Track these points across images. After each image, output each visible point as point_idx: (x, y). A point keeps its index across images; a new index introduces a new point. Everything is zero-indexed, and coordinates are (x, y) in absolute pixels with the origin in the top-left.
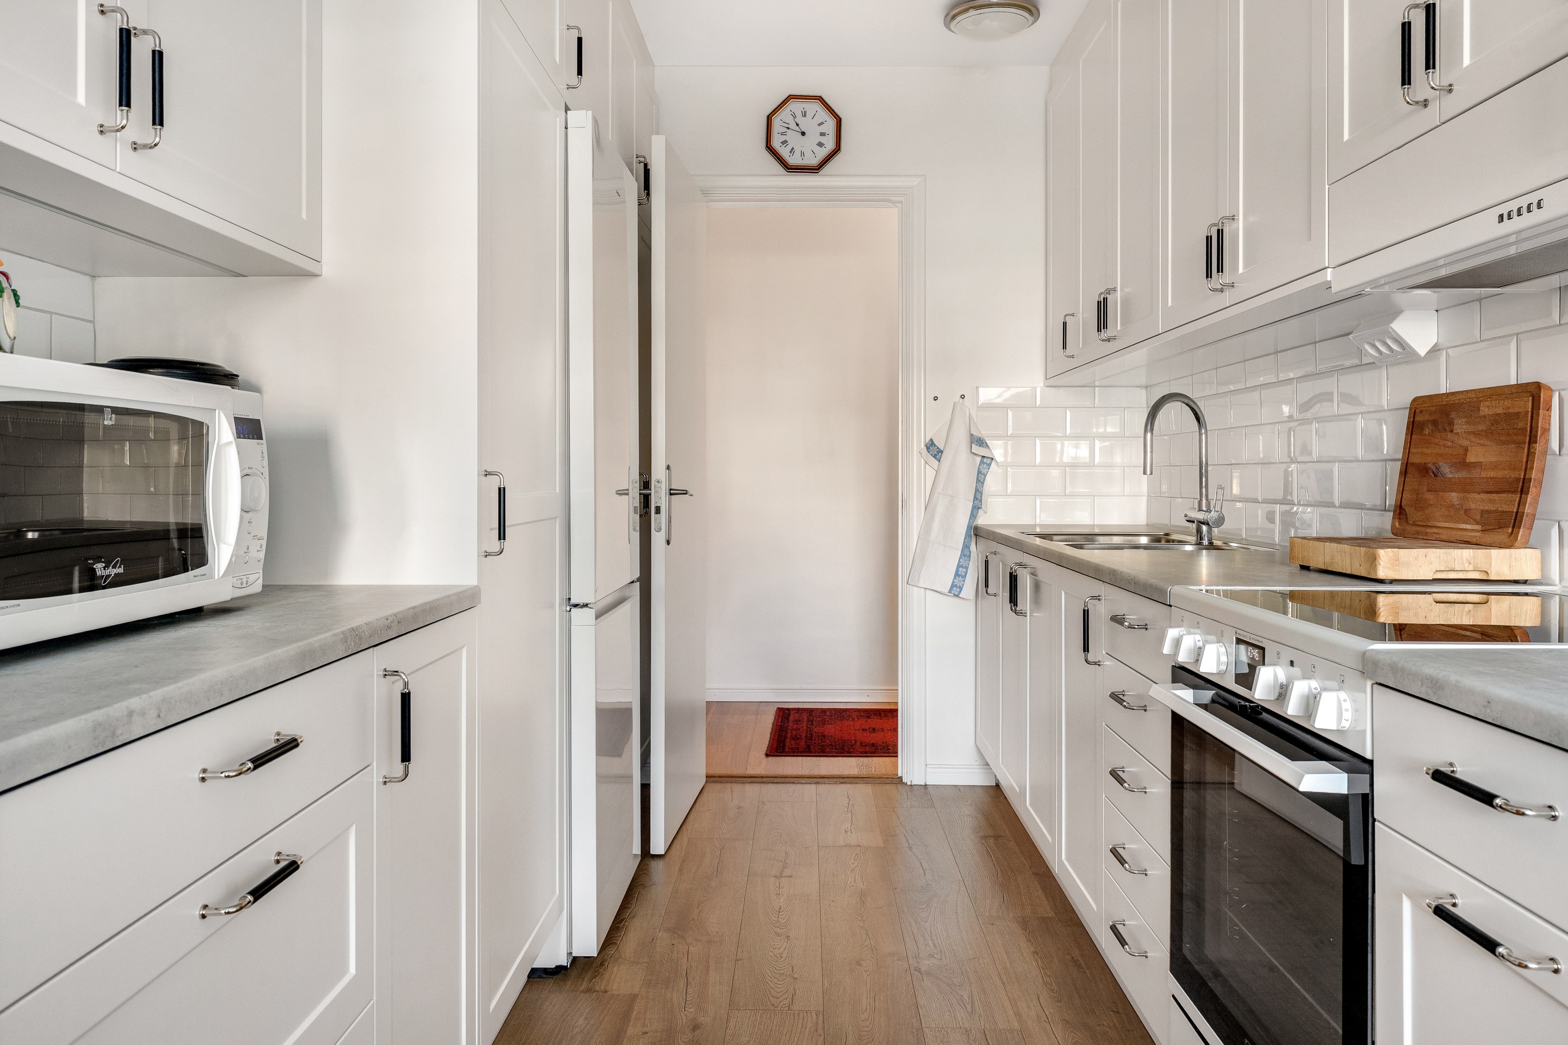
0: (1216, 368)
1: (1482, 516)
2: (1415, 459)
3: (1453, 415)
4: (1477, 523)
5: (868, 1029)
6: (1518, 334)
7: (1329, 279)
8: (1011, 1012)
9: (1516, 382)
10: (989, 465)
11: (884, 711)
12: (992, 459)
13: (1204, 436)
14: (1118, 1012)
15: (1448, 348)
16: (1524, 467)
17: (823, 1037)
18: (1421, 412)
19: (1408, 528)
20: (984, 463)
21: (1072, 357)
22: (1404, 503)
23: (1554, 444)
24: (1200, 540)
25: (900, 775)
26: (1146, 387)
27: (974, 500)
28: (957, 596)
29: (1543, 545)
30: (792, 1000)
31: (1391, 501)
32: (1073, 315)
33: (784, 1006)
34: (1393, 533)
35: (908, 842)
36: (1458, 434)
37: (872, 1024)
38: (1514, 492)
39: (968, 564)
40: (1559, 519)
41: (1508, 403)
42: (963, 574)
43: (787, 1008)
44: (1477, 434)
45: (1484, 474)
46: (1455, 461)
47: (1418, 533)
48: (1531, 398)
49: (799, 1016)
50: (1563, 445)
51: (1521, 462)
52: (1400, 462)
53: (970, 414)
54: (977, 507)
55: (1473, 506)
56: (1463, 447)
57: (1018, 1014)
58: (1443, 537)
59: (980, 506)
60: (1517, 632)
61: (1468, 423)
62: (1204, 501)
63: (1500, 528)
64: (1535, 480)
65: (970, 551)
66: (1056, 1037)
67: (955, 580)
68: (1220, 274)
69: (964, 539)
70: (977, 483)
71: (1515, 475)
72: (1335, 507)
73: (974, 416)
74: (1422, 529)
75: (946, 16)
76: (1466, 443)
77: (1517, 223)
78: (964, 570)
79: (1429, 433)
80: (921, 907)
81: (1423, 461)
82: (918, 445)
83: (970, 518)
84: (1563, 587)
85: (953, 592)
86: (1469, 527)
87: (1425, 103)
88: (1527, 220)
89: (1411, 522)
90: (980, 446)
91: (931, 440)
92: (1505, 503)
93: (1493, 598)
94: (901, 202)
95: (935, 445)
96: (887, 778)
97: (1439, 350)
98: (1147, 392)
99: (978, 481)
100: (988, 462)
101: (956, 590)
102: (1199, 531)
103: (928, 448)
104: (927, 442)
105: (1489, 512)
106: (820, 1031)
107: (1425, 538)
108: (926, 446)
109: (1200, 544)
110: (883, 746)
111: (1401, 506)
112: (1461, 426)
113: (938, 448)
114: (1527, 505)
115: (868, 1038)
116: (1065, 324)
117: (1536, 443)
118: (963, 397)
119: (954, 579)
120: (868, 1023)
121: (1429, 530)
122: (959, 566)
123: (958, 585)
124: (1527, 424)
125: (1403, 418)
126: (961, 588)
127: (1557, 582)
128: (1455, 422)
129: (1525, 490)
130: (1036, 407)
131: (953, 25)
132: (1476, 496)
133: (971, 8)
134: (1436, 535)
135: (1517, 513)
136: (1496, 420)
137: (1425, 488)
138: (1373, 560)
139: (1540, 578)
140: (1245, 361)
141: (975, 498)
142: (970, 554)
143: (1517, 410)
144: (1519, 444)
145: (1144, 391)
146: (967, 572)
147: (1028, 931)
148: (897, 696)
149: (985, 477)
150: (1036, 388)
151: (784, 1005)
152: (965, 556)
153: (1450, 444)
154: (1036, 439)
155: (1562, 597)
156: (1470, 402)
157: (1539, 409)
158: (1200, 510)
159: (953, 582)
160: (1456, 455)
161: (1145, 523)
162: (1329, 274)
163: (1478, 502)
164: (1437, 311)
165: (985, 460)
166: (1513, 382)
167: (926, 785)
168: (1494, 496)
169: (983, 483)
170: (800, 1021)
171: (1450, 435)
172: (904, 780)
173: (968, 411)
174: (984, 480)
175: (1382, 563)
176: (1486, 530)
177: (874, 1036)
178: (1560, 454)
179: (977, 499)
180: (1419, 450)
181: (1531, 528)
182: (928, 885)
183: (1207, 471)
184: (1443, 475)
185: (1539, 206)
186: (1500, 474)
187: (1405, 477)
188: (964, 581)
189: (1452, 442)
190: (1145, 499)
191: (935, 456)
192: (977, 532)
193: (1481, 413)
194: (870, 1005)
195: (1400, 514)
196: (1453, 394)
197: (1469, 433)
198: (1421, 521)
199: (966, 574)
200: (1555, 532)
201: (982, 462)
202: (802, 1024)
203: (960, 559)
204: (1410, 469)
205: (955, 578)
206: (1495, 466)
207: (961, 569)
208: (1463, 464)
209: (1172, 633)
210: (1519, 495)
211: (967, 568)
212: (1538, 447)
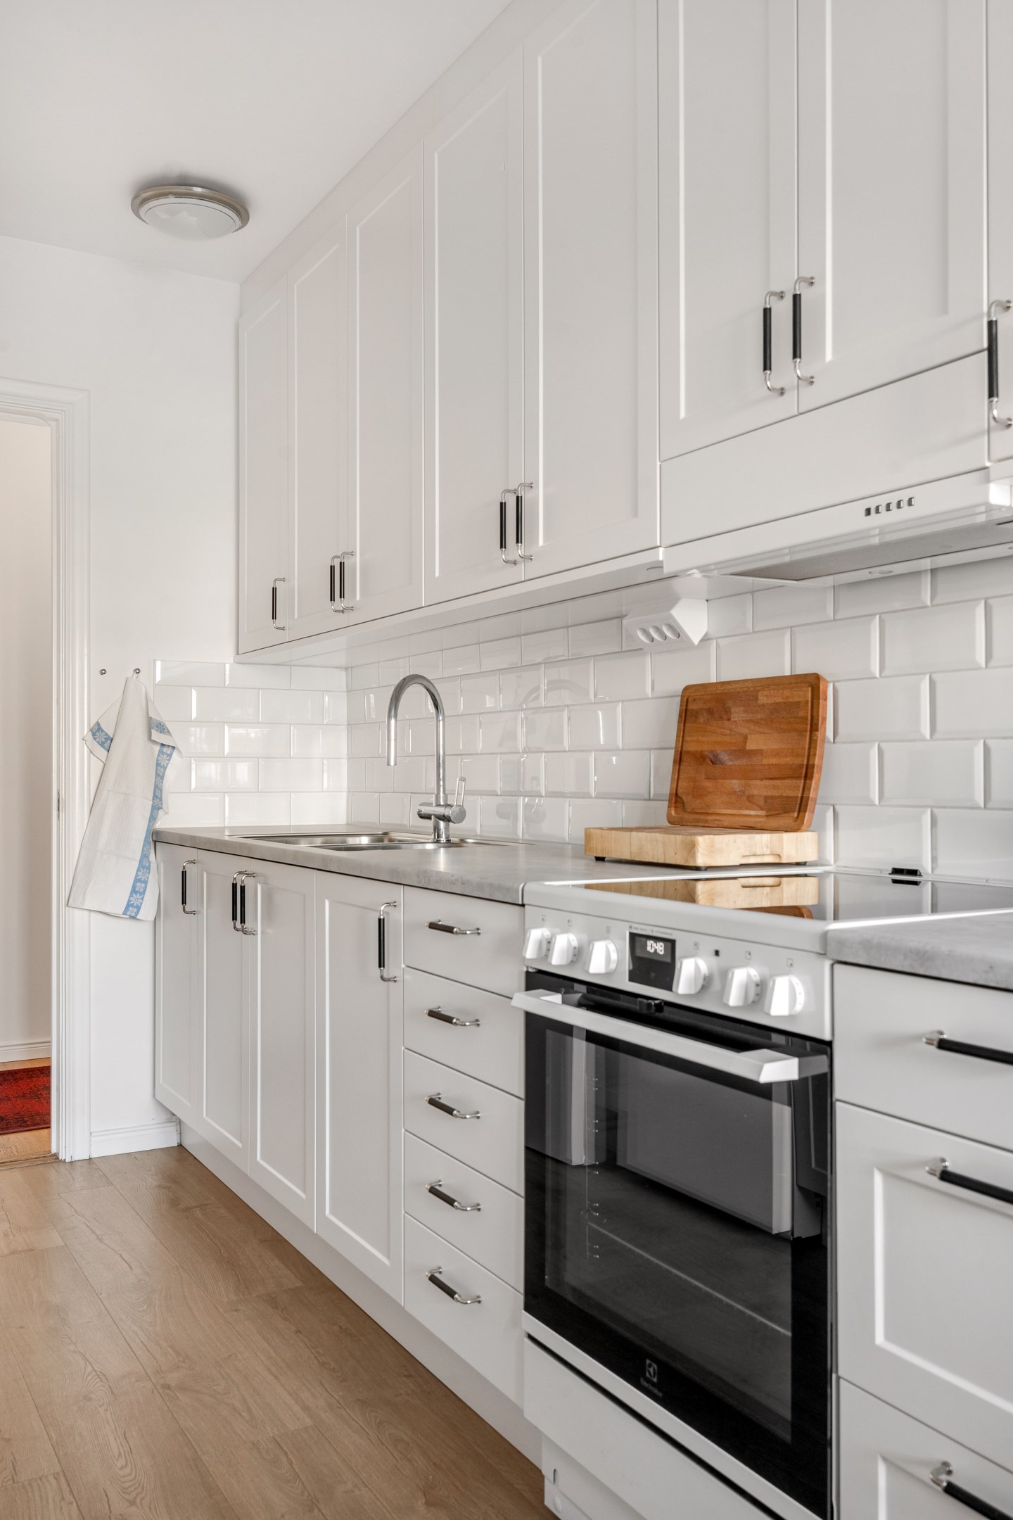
0: (442, 650)
1: (766, 802)
2: (690, 747)
3: (730, 703)
4: (762, 809)
5: (132, 1477)
6: (791, 627)
7: (661, 559)
8: (296, 1408)
9: (789, 671)
10: (170, 756)
11: (33, 1070)
12: (174, 748)
13: (441, 723)
14: (410, 1376)
15: (718, 638)
16: (806, 754)
17: (75, 1504)
18: (694, 700)
19: (686, 816)
20: (163, 753)
21: (283, 629)
22: (680, 791)
23: (829, 733)
24: (438, 837)
25: (54, 1150)
26: (346, 669)
27: (153, 799)
28: (134, 918)
29: (820, 830)
30: (14, 1469)
31: (666, 789)
32: (283, 580)
33: (6, 1480)
34: (669, 822)
35: (93, 1232)
36: (736, 722)
37: (134, 1469)
38: (798, 778)
39: (148, 878)
40: (833, 802)
41: (787, 693)
42: (142, 890)
43: (11, 1482)
44: (756, 722)
45: (765, 761)
46: (733, 748)
47: (698, 821)
48: (810, 688)
49: (32, 1487)
50: (837, 734)
51: (804, 749)
52: (673, 751)
53: (146, 693)
54: (157, 805)
55: (755, 792)
56: (741, 734)
57: (306, 1408)
58: (726, 824)
59: (160, 805)
60: (803, 911)
61: (745, 712)
62: (442, 794)
63: (785, 813)
64: (817, 765)
65: (149, 861)
66: (357, 1423)
67: (132, 899)
68: (520, 545)
69: (143, 848)
70: (156, 777)
71: (797, 761)
72: (592, 798)
73: (151, 695)
74: (702, 817)
75: (136, 197)
76: (744, 731)
77: (884, 518)
78: (143, 885)
79: (704, 721)
80: (141, 1309)
81: (699, 749)
82: (81, 729)
83: (150, 821)
84: (838, 866)
85: (129, 913)
86: (752, 813)
87: (782, 392)
88: (895, 516)
89: (689, 810)
90: (161, 733)
91: (98, 724)
92: (791, 788)
93: (784, 879)
94: (57, 420)
95: (103, 731)
96: (37, 1158)
97: (709, 639)
98: (347, 675)
99: (157, 775)
100: (169, 752)
101: (132, 911)
102: (436, 829)
103: (94, 734)
104: (92, 726)
105: (773, 798)
106: (69, 1498)
107: (706, 825)
108: (91, 730)
109: (438, 842)
110: (17, 1119)
111: (676, 794)
112: (738, 714)
113: (106, 734)
114: (812, 790)
115: (135, 1489)
116: (274, 590)
117: (817, 730)
118: (137, 671)
119: (130, 897)
120: (128, 1470)
121: (709, 818)
122: (136, 880)
123: (135, 905)
124: (807, 713)
125: (675, 707)
126: (139, 908)
127: (832, 862)
128: (733, 710)
129: (809, 775)
130: (225, 687)
131: (143, 211)
132: (758, 782)
133: (171, 193)
134: (717, 822)
135: (802, 798)
136: (776, 708)
137: (703, 776)
138: (691, 848)
139: (817, 859)
140: (479, 643)
141: (155, 796)
142: (150, 865)
143: (796, 699)
144: (801, 733)
145: (344, 673)
146: (145, 888)
147: (280, 1309)
148: (50, 1050)
149: (165, 770)
150: (225, 664)
151: (4, 1478)
152: (144, 868)
153: (727, 732)
154: (224, 726)
155: (838, 875)
156: (746, 691)
157: (819, 699)
158: (438, 805)
159: (129, 901)
160: (735, 743)
161: (345, 823)
162: (661, 554)
163: (761, 788)
164: (707, 601)
165: (165, 750)
166: (787, 673)
167: (90, 1159)
168: (778, 782)
169: (162, 778)
170: (37, 1494)
171: (727, 723)
172: (62, 1157)
173: (144, 689)
174: (164, 775)
175: (700, 850)
176: (770, 816)
177: (142, 1483)
178: (834, 742)
179: (157, 797)
180: (694, 738)
181: (813, 812)
182: (140, 1280)
183: (444, 762)
184: (722, 763)
185: (910, 503)
186: (782, 761)
187: (680, 765)
188: (142, 899)
189: (730, 730)
190: (344, 795)
191: (102, 744)
192: (157, 839)
193: (760, 702)
194: (123, 1446)
195: (676, 802)
196: (723, 683)
197: (748, 721)
198: (701, 809)
199: (145, 890)
200: (830, 814)
201: (161, 752)
202: (41, 1496)
203: (137, 871)
204: (684, 758)
205: (131, 895)
206: (777, 754)
207: (139, 884)
208: (743, 752)
209: (535, 935)
210: (803, 781)
211: (146, 882)
212: (819, 734)
